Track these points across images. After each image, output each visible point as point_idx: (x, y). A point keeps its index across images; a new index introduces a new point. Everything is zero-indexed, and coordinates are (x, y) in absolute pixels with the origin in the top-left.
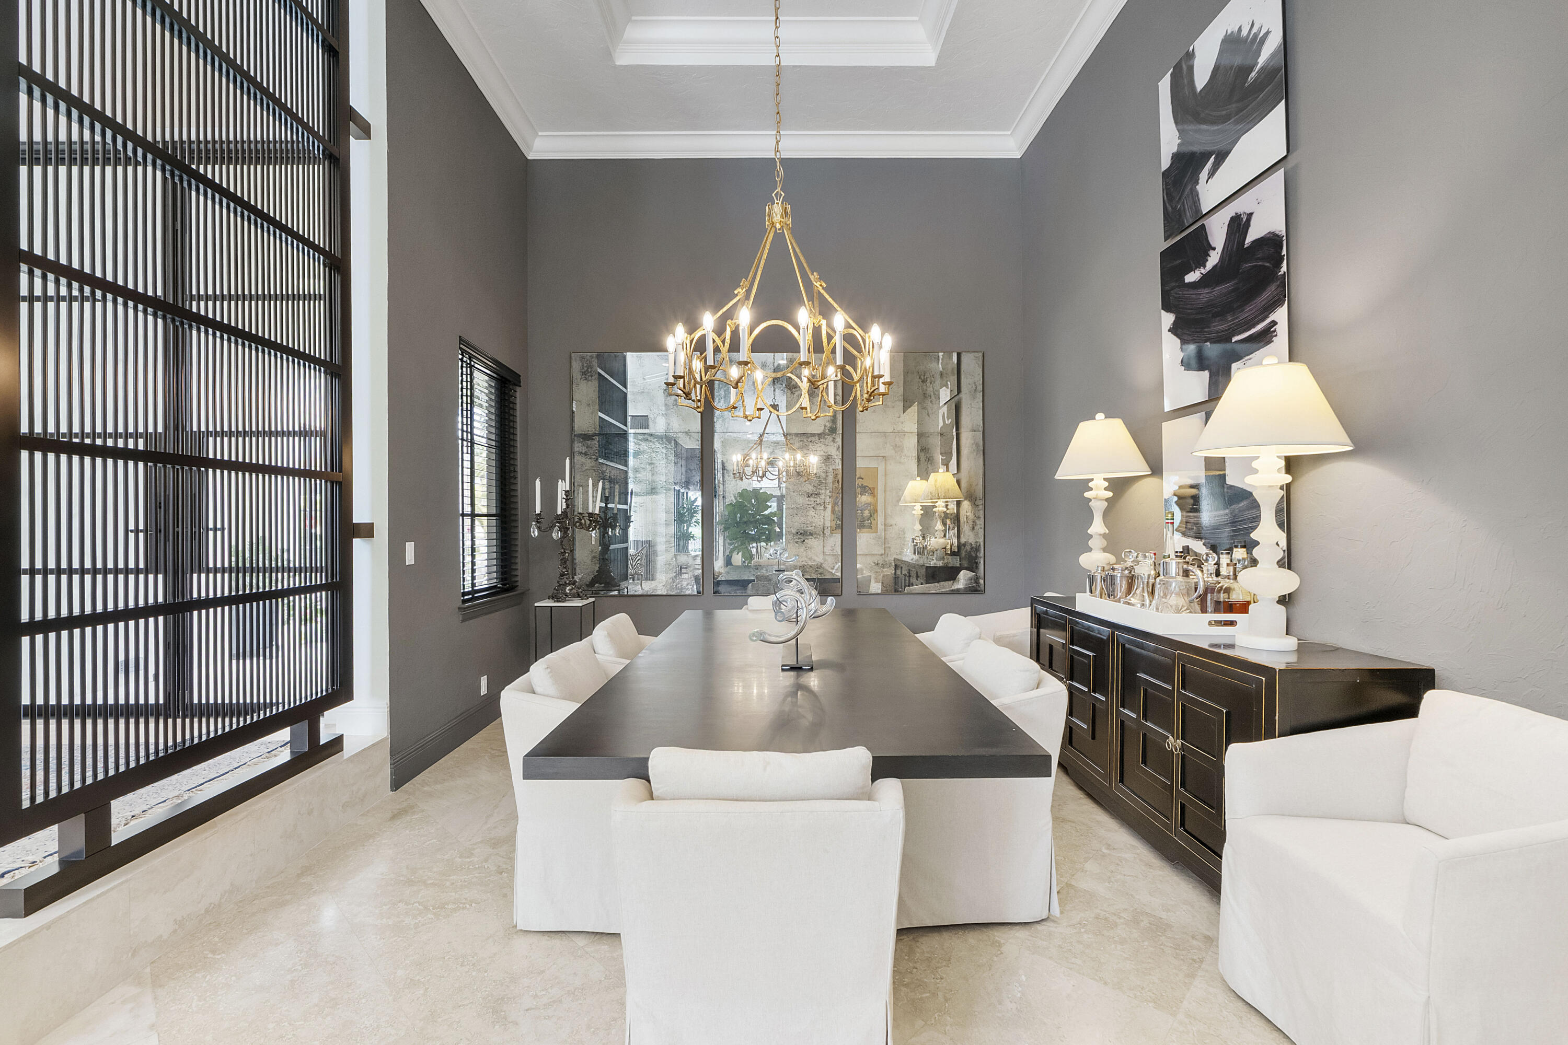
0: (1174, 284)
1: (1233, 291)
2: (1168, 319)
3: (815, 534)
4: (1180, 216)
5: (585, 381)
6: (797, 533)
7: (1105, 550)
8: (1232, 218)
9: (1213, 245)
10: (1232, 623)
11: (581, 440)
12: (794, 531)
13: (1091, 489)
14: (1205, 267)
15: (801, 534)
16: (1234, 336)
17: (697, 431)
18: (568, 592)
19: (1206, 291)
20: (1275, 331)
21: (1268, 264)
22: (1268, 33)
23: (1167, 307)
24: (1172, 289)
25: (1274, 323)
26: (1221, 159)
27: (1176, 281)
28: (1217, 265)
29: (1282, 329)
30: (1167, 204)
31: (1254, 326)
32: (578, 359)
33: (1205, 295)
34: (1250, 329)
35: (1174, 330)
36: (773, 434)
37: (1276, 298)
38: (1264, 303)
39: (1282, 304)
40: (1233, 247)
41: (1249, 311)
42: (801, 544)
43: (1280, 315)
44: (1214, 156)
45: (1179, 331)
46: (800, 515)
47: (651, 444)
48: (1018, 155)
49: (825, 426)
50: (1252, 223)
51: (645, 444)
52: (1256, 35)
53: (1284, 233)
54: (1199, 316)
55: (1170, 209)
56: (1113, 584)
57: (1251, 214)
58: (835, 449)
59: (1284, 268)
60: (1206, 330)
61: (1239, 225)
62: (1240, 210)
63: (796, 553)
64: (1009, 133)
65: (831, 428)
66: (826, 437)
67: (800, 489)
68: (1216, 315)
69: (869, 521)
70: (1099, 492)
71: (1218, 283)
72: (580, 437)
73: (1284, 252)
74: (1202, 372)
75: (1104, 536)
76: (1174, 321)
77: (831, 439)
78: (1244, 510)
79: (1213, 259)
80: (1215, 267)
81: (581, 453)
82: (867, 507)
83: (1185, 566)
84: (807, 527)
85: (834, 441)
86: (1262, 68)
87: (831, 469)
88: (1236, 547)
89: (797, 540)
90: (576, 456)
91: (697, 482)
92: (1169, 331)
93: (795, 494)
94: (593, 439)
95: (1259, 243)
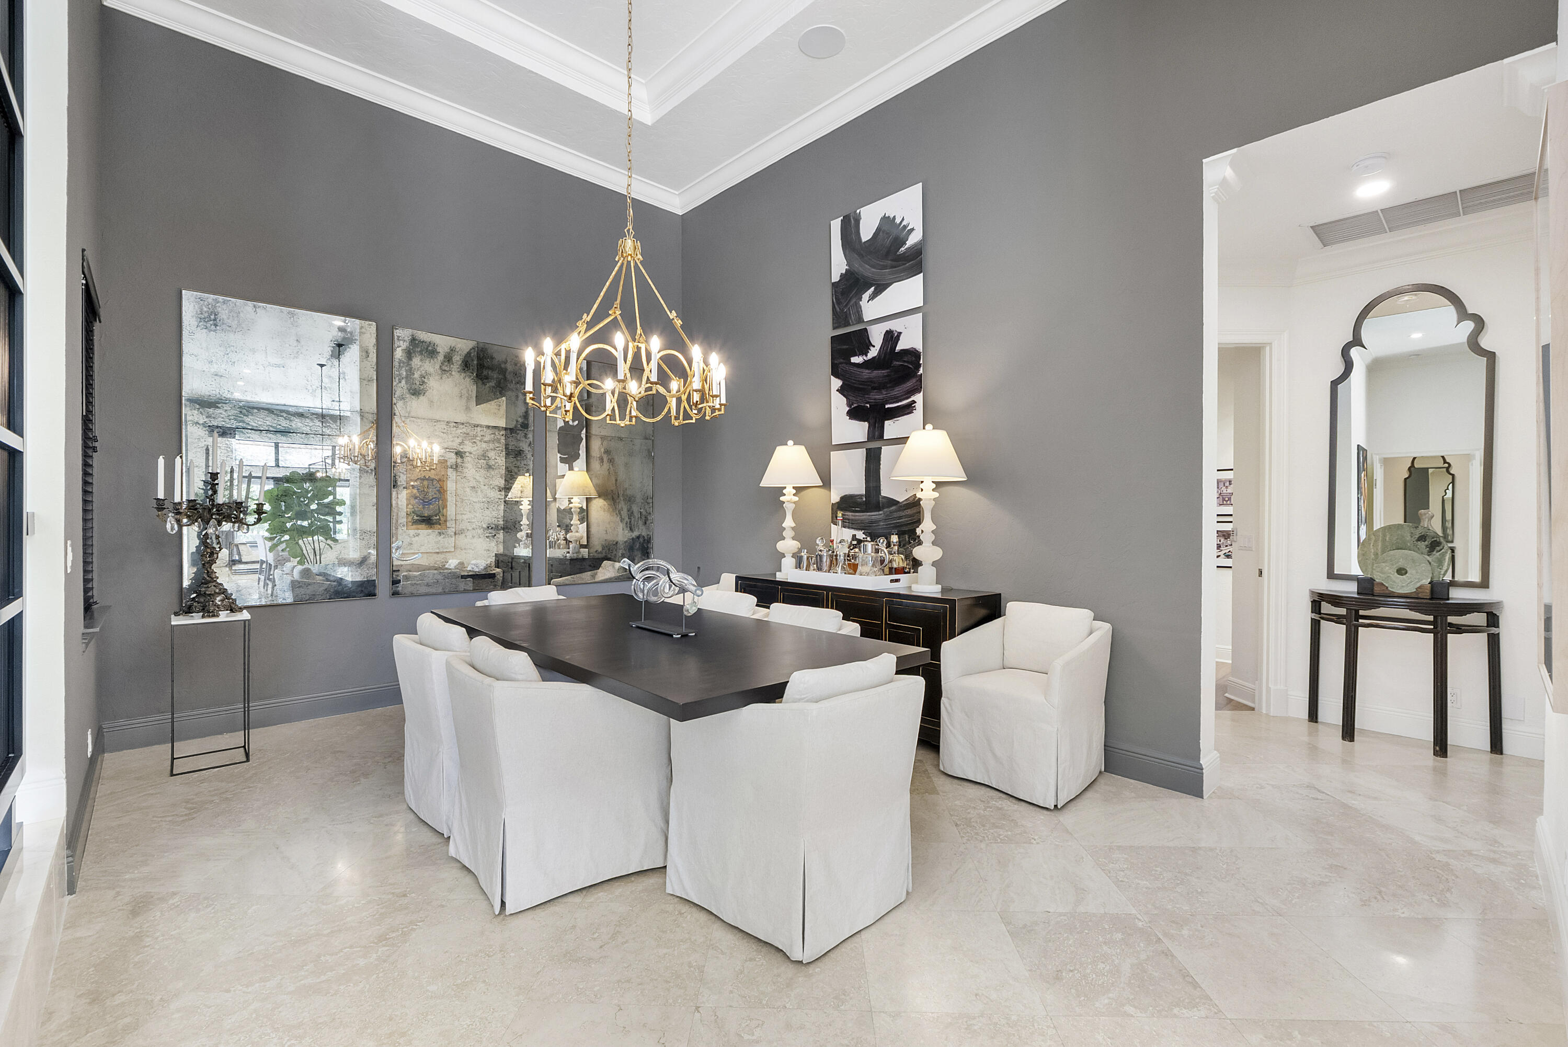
0: (842, 360)
1: (887, 376)
2: (836, 383)
3: (507, 528)
4: (846, 317)
5: (205, 331)
6: (488, 527)
7: (793, 538)
8: (887, 331)
9: (873, 344)
10: (897, 581)
11: (198, 406)
12: (485, 526)
13: (785, 495)
14: (866, 356)
15: (492, 528)
16: (887, 404)
17: (371, 411)
18: (219, 603)
19: (867, 371)
20: (915, 406)
21: (911, 366)
22: (913, 229)
23: (835, 373)
24: (841, 363)
25: (914, 402)
26: (880, 291)
27: (844, 359)
28: (875, 357)
29: (919, 406)
30: (836, 306)
31: (901, 401)
32: (192, 299)
33: (866, 374)
34: (898, 402)
35: (841, 391)
36: (463, 424)
37: (916, 387)
38: (908, 388)
39: (920, 392)
40: (887, 349)
41: (897, 391)
42: (492, 538)
43: (918, 398)
44: (873, 288)
45: (845, 393)
46: (491, 509)
47: (308, 420)
48: (680, 212)
49: (517, 421)
50: (901, 338)
51: (298, 420)
52: (905, 227)
53: (921, 351)
54: (861, 386)
55: (838, 309)
56: (821, 561)
57: (901, 333)
58: (527, 444)
59: (921, 371)
60: (866, 396)
61: (891, 338)
62: (893, 328)
63: (487, 548)
64: (677, 193)
65: (523, 423)
66: (518, 432)
67: (491, 482)
68: (874, 388)
69: (438, 517)
70: (789, 497)
71: (876, 369)
72: (196, 403)
73: (921, 362)
74: (863, 423)
75: (793, 528)
76: (841, 386)
77: (523, 434)
78: (894, 512)
79: (873, 353)
80: (874, 358)
81: (197, 423)
82: (435, 501)
83: (877, 547)
84: (498, 521)
85: (526, 436)
86: (909, 248)
87: (523, 463)
88: (893, 534)
89: (488, 535)
90: (188, 427)
91: (371, 470)
92: (837, 391)
93: (486, 487)
94: (218, 407)
95: (905, 352)
